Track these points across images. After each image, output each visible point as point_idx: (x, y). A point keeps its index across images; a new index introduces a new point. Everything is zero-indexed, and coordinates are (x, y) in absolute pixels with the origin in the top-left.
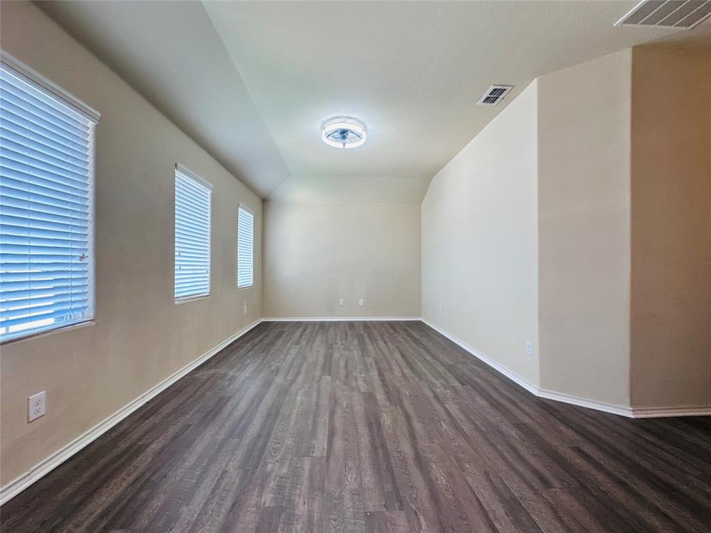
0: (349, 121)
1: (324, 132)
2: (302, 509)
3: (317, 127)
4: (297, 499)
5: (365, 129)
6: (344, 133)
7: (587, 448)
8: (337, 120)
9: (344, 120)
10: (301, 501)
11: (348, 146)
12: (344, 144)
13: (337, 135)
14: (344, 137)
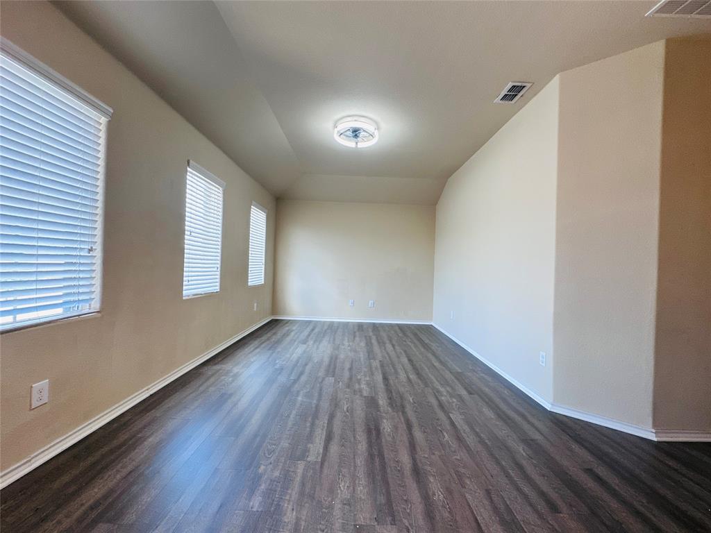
0: (363, 119)
1: (336, 130)
2: (289, 516)
3: (330, 125)
4: (286, 505)
5: (378, 128)
6: (356, 132)
7: (602, 471)
8: (349, 119)
9: (356, 118)
10: (290, 507)
11: (361, 145)
12: (357, 143)
13: (350, 133)
14: (356, 136)
